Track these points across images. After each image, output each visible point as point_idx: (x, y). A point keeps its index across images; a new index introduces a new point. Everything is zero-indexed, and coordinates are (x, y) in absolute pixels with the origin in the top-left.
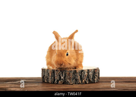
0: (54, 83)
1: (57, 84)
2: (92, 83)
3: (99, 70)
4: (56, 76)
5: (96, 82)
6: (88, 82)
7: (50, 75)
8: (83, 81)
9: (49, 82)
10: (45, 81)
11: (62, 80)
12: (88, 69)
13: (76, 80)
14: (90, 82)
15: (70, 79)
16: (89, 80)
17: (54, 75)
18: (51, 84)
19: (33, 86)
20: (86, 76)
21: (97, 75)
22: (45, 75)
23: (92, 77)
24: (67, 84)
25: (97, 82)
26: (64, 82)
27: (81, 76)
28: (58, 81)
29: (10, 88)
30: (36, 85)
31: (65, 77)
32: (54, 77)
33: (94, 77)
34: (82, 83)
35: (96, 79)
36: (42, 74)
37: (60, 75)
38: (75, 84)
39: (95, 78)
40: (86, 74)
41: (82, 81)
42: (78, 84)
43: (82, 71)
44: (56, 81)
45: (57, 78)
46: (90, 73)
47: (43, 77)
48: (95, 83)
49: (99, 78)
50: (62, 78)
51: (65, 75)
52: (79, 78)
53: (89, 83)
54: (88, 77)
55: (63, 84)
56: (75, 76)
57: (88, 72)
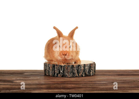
0: (54, 76)
1: (57, 77)
2: (88, 76)
3: (95, 64)
4: (56, 70)
5: (91, 75)
6: (84, 76)
7: (51, 69)
8: (80, 74)
9: (50, 75)
10: (47, 74)
11: (61, 74)
12: (85, 64)
13: (74, 73)
14: (86, 75)
15: (68, 72)
16: (85, 74)
17: (54, 69)
18: (51, 77)
19: (36, 78)
20: (82, 70)
21: (93, 69)
22: (46, 69)
23: (88, 71)
24: (66, 77)
25: (92, 75)
26: (63, 75)
27: (78, 70)
28: (58, 74)
30: (38, 78)
31: (63, 71)
32: (55, 71)
33: (90, 71)
34: (79, 77)
35: (91, 73)
36: (44, 67)
37: (59, 70)
38: (73, 77)
39: (91, 71)
40: (82, 68)
41: (78, 75)
42: (75, 77)
43: (79, 65)
44: (56, 74)
45: (57, 72)
46: (86, 67)
47: (45, 70)
48: (90, 76)
49: (95, 72)
50: (61, 72)
51: (64, 69)
52: (76, 72)
53: (85, 76)
54: (85, 71)
55: (62, 77)
56: (73, 70)
57: (84, 67)
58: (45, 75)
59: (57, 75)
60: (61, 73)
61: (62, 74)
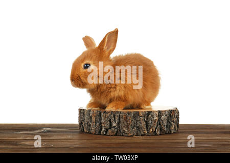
0: (100, 134)
1: (105, 135)
2: (166, 134)
3: (178, 112)
4: (103, 121)
5: (172, 132)
6: (158, 133)
7: (93, 119)
8: (151, 130)
9: (92, 131)
10: (85, 130)
11: (113, 129)
12: (160, 110)
13: (139, 128)
14: (163, 133)
15: (127, 126)
16: (161, 129)
17: (100, 119)
18: (94, 136)
19: (63, 138)
20: (155, 122)
21: (175, 120)
22: (84, 121)
23: (165, 124)
24: (123, 136)
25: (174, 133)
26: (117, 132)
27: (147, 122)
28: (107, 130)
29: (25, 141)
30: (69, 137)
31: (118, 124)
32: (101, 124)
33: (169, 124)
34: (149, 135)
35: (173, 128)
36: (80, 118)
37: (110, 120)
38: (137, 135)
39: (171, 125)
40: (156, 118)
41: (148, 131)
42: (142, 135)
43: (149, 113)
44: (103, 130)
45: (105, 125)
46: (163, 117)
47: (81, 122)
48: (171, 134)
49: (178, 127)
50: (114, 125)
51: (119, 119)
52: (143, 124)
53: (160, 135)
54: (160, 124)
55: (116, 135)
56: (137, 121)
57: (159, 116)
58: (82, 132)
59: (106, 132)
60: (114, 127)
61: (116, 130)
